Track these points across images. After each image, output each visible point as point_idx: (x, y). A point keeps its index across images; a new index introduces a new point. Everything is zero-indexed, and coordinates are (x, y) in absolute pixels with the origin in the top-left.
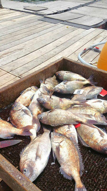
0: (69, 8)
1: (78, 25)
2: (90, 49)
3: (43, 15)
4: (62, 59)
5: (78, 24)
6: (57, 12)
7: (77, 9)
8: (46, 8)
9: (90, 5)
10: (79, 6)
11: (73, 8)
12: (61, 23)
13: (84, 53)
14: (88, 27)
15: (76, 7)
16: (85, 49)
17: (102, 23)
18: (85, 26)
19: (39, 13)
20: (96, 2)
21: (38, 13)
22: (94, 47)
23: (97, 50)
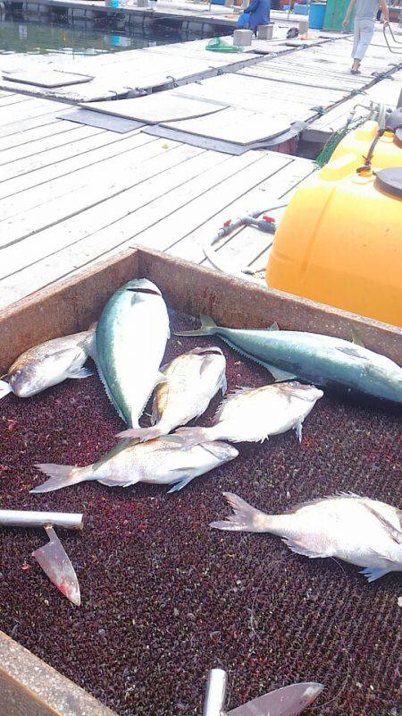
0: (170, 80)
1: (204, 139)
2: (245, 223)
3: (74, 102)
4: (133, 251)
5: (204, 137)
6: (126, 91)
7: (200, 84)
8: (86, 78)
9: (246, 70)
10: (206, 72)
11: (186, 80)
12: (142, 132)
13: (225, 234)
14: (240, 149)
15: (194, 76)
16: (227, 224)
17: (288, 137)
18: (228, 145)
19: (59, 92)
20: (267, 60)
21: (57, 95)
22: (256, 216)
23: (267, 227)
